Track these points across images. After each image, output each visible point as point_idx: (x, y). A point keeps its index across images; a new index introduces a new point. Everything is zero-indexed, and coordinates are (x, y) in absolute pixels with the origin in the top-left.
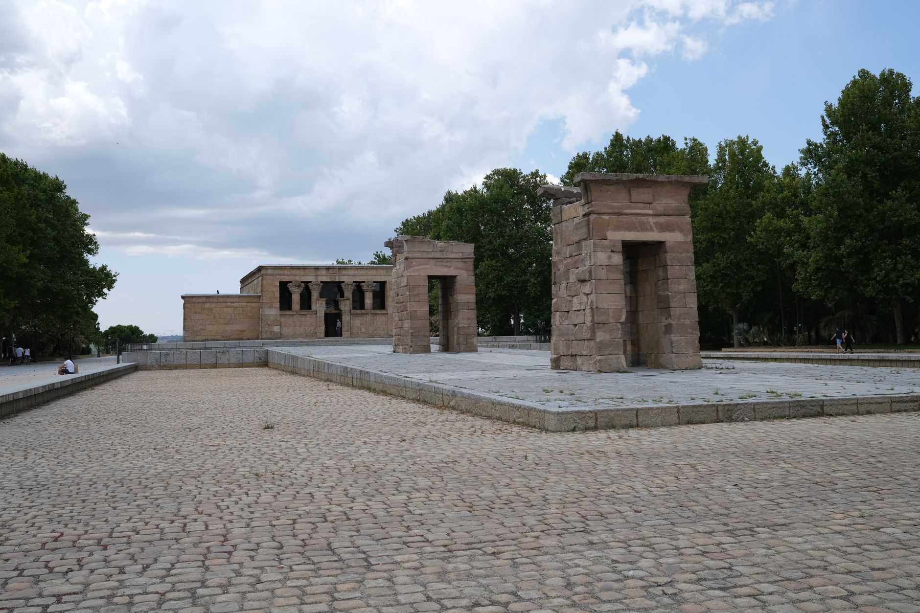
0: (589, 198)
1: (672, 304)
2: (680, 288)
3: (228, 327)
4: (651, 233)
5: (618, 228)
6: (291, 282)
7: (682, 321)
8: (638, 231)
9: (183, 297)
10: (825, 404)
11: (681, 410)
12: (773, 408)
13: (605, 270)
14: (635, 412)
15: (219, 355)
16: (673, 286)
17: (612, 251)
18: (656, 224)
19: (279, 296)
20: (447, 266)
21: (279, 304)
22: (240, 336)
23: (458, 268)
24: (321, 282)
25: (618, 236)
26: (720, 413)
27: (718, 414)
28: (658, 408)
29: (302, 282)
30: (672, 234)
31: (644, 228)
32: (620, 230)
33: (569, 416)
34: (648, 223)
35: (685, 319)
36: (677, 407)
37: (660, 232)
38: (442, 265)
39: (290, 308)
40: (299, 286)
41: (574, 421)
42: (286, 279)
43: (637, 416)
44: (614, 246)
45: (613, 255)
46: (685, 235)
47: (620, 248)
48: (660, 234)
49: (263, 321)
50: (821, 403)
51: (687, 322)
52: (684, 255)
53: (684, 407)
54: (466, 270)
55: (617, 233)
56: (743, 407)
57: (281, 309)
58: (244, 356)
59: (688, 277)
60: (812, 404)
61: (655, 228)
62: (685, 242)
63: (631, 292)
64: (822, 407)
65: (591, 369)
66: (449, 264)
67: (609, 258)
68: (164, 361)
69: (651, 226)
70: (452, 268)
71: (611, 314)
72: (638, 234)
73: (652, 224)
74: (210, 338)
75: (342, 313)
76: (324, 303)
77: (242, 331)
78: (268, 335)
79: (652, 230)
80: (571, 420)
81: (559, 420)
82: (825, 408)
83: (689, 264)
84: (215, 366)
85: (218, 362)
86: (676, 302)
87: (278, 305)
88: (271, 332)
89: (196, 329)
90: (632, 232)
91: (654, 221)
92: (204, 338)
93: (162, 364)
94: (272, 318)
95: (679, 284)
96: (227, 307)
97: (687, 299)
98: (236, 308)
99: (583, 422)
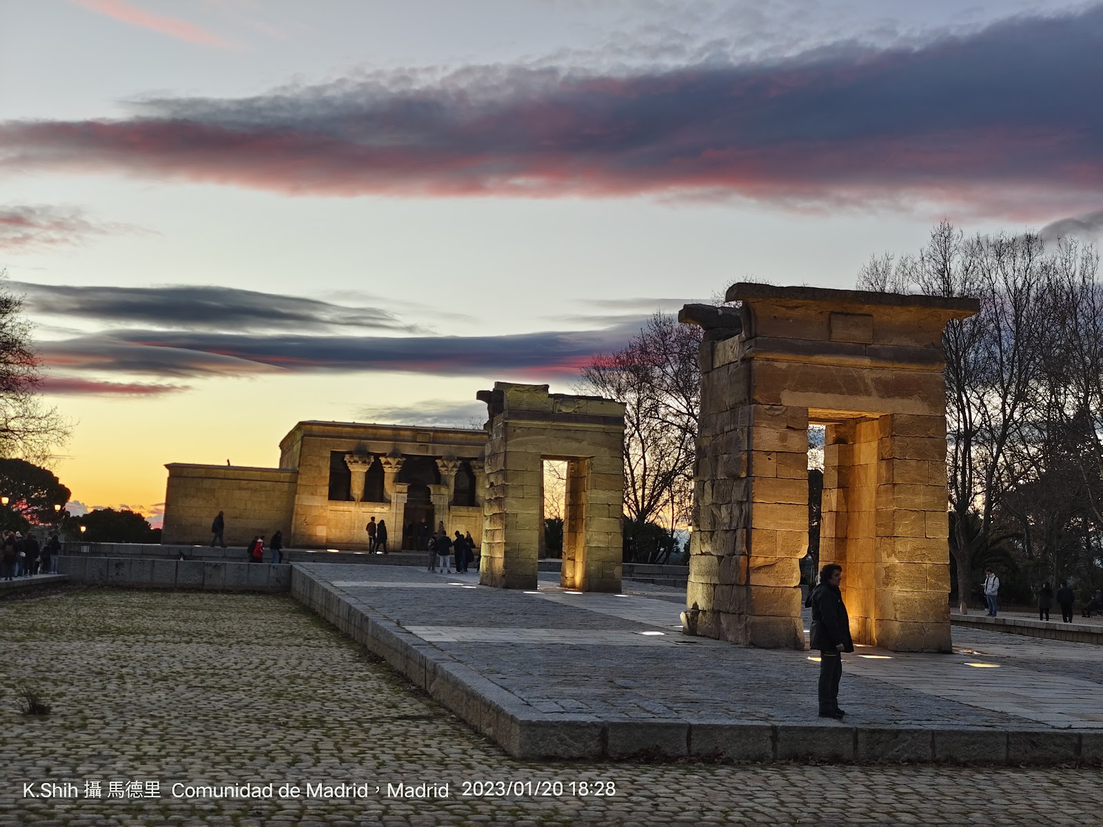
0: (753, 330)
1: (899, 530)
2: (917, 501)
4: (865, 398)
5: (803, 386)
6: (350, 453)
7: (917, 562)
8: (842, 393)
9: (167, 466)
10: (1084, 742)
11: (782, 734)
12: (974, 743)
13: (774, 460)
14: (685, 733)
15: (208, 570)
16: (901, 496)
17: (788, 427)
18: (877, 381)
19: (328, 475)
20: (576, 440)
21: (327, 488)
23: (594, 444)
24: (403, 456)
25: (801, 399)
26: (861, 746)
27: (855, 748)
28: (731, 727)
29: (371, 454)
30: (906, 403)
31: (853, 388)
32: (808, 390)
33: (552, 731)
34: (862, 379)
35: (922, 558)
36: (774, 728)
37: (882, 397)
38: (568, 438)
39: (347, 497)
40: (365, 462)
41: (562, 740)
42: (344, 447)
43: (689, 740)
44: (793, 418)
45: (791, 434)
46: (931, 407)
47: (803, 421)
48: (882, 401)
49: (299, 517)
50: (1075, 740)
51: (928, 565)
52: (927, 441)
53: (787, 729)
54: (610, 448)
55: (800, 395)
56: (910, 738)
57: (330, 498)
58: (251, 575)
59: (933, 483)
60: (1058, 742)
61: (874, 392)
62: (929, 419)
63: (838, 501)
64: (1078, 748)
65: (741, 640)
66: (579, 436)
67: (783, 438)
68: (114, 574)
69: (866, 385)
70: (585, 443)
71: (780, 541)
72: (841, 398)
73: (869, 381)
75: (436, 511)
76: (405, 490)
78: (303, 541)
79: (867, 393)
80: (555, 739)
81: (529, 737)
82: (1084, 750)
83: (937, 458)
84: (198, 589)
85: (206, 583)
86: (907, 525)
87: (326, 491)
88: (311, 536)
89: (184, 522)
90: (828, 395)
91: (874, 376)
92: (197, 539)
93: (110, 579)
94: (312, 512)
95: (915, 494)
96: (240, 489)
97: (929, 522)
98: (256, 490)
99: (577, 745)
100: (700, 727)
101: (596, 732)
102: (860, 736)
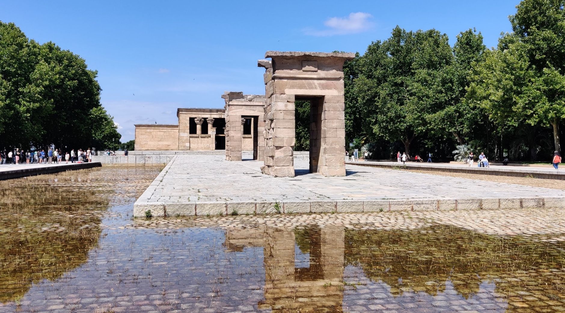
0: (275, 68)
1: (327, 135)
2: (333, 125)
3: (160, 143)
4: (315, 90)
5: (293, 87)
6: (196, 118)
7: (334, 146)
9: (135, 125)
10: (338, 204)
11: (229, 206)
13: (282, 113)
15: (146, 158)
16: (328, 124)
17: (288, 102)
18: (319, 84)
19: (189, 126)
20: (253, 110)
22: (167, 148)
23: (260, 111)
24: (214, 118)
25: (292, 92)
26: (257, 208)
28: (211, 204)
29: (202, 118)
30: (330, 91)
31: (311, 87)
32: (294, 88)
34: (314, 84)
35: (335, 144)
36: (226, 204)
37: (322, 89)
38: (250, 110)
39: (195, 133)
40: (200, 121)
42: (193, 116)
44: (289, 98)
45: (288, 104)
46: (339, 92)
47: (293, 99)
48: (321, 91)
49: (180, 140)
51: (337, 147)
52: (337, 104)
53: (231, 204)
55: (292, 90)
57: (191, 133)
58: (161, 160)
59: (339, 119)
61: (318, 87)
62: (338, 96)
66: (254, 108)
67: (286, 106)
69: (315, 86)
70: (256, 111)
71: (285, 141)
72: (306, 90)
73: (316, 84)
74: (150, 149)
76: (215, 130)
77: (168, 145)
78: (183, 148)
79: (316, 88)
80: (147, 210)
83: (341, 110)
84: (144, 165)
85: (146, 163)
86: (330, 134)
87: (188, 131)
88: (184, 146)
89: (142, 143)
90: (302, 90)
91: (318, 82)
92: (146, 149)
93: (114, 163)
94: (185, 138)
95: (333, 123)
96: (160, 131)
97: (338, 132)
98: (165, 132)
99: (155, 212)
100: (199, 204)
101: (162, 207)
102: (257, 205)
